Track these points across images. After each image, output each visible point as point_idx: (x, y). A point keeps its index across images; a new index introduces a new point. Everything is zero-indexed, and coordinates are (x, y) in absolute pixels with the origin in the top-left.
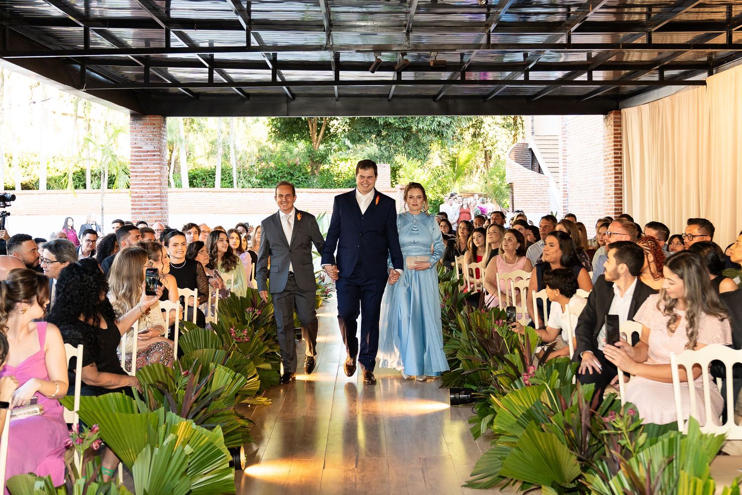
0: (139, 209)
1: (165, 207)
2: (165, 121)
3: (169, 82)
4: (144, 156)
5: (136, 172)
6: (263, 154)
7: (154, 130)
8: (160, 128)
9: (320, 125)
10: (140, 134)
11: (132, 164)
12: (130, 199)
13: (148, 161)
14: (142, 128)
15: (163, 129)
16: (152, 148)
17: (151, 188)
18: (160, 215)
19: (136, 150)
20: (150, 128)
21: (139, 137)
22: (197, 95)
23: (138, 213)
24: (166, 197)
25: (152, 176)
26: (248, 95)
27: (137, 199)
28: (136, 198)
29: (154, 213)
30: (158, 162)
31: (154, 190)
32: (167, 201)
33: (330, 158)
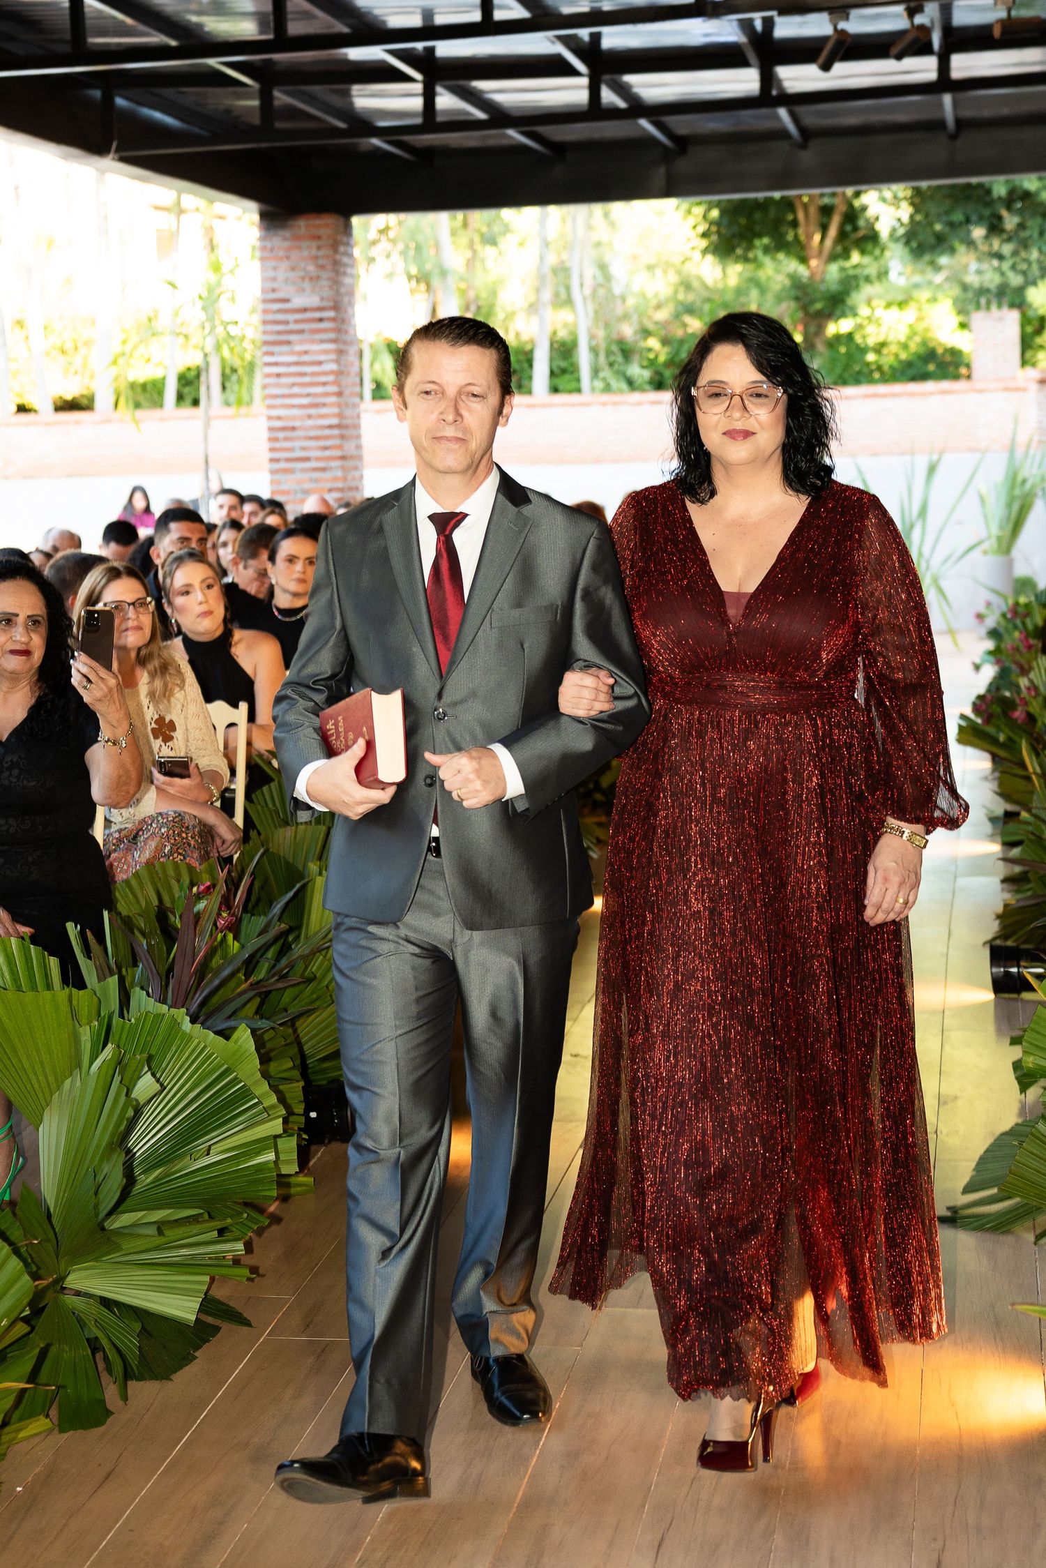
0: (288, 460)
1: (354, 453)
2: (347, 228)
3: (342, 125)
4: (296, 322)
5: (276, 364)
6: (690, 298)
7: (321, 253)
8: (335, 246)
9: (827, 211)
10: (286, 264)
11: (266, 343)
12: (265, 434)
13: (306, 336)
14: (289, 249)
15: (342, 249)
16: (312, 300)
17: (316, 406)
18: (339, 474)
19: (276, 306)
20: (309, 249)
21: (281, 275)
22: (427, 154)
23: (286, 471)
24: (357, 427)
25: (313, 374)
26: (559, 149)
27: (281, 435)
28: (280, 433)
29: (323, 470)
30: (332, 336)
31: (323, 411)
32: (358, 437)
33: (858, 298)
